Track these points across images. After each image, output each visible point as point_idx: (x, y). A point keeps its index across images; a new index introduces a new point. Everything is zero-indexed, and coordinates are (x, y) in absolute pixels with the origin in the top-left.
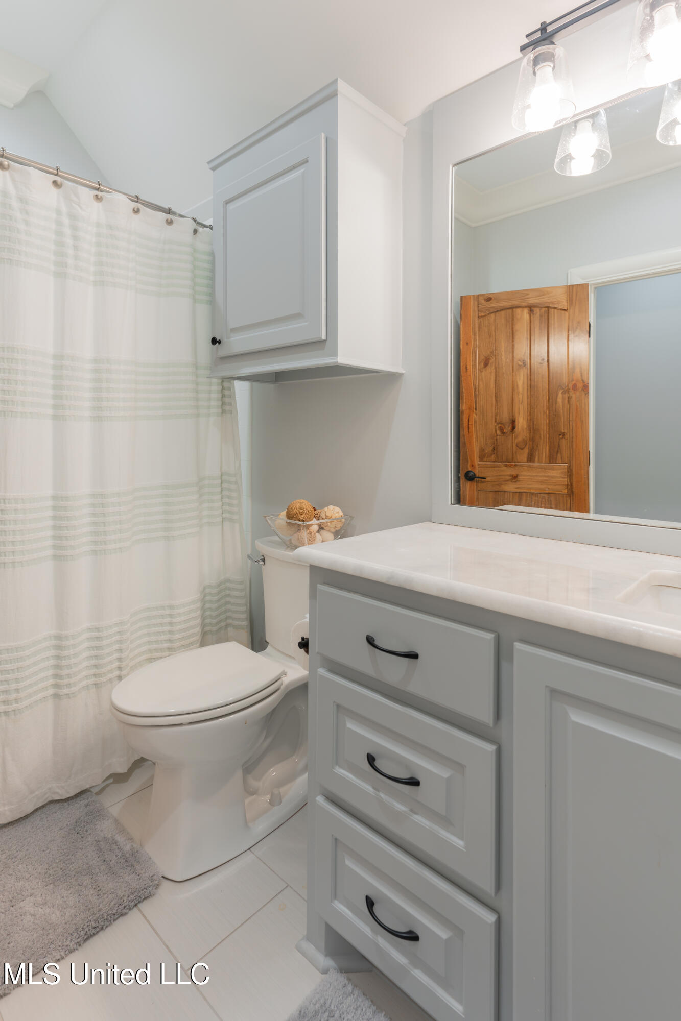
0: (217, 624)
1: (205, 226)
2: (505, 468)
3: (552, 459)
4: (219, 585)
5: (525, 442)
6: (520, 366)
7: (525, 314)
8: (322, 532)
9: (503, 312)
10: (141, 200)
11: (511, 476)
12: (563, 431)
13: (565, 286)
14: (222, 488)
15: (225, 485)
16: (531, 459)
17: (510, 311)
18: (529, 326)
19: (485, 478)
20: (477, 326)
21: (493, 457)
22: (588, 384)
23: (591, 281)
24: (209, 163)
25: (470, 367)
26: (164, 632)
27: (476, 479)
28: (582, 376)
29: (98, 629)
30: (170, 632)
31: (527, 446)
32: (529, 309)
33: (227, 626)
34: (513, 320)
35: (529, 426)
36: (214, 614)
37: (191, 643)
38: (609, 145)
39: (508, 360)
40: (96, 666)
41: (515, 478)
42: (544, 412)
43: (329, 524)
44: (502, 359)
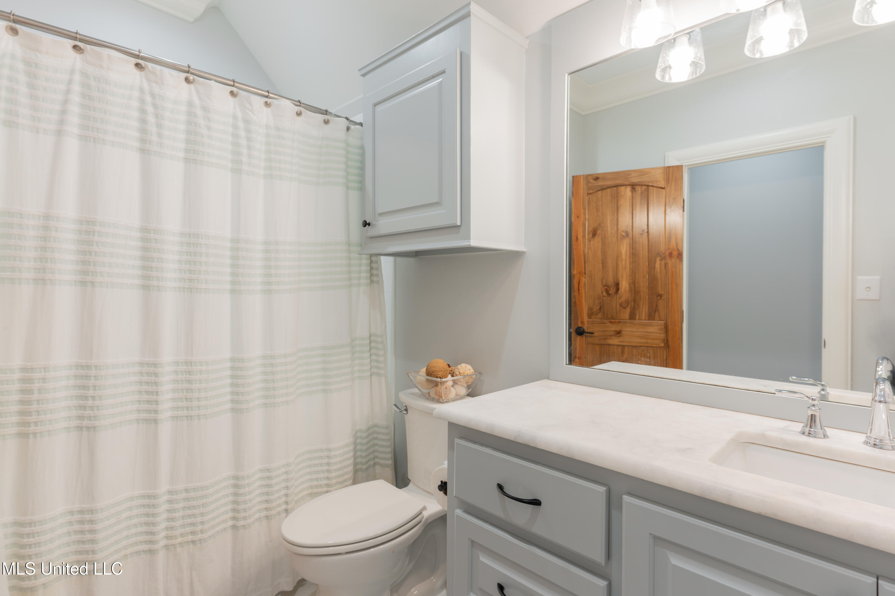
0: (366, 463)
1: (356, 123)
2: (610, 324)
3: (651, 317)
4: (369, 429)
5: (627, 302)
6: (623, 236)
7: (628, 191)
8: (456, 386)
9: (609, 190)
10: (303, 104)
11: (616, 331)
12: (660, 293)
13: (663, 167)
14: (370, 347)
15: (373, 344)
16: (632, 316)
17: (615, 188)
18: (631, 201)
19: (593, 333)
20: (586, 201)
21: (600, 315)
22: (682, 252)
23: (684, 163)
24: (359, 70)
25: (580, 237)
26: (323, 471)
27: (585, 334)
28: (677, 245)
29: (268, 470)
30: (328, 471)
31: (629, 306)
32: (631, 187)
33: (374, 464)
34: (618, 196)
35: (630, 288)
36: (364, 454)
37: (345, 480)
38: (703, 57)
39: (613, 231)
40: (267, 501)
41: (619, 333)
42: (644, 277)
43: (462, 380)
44: (608, 230)
